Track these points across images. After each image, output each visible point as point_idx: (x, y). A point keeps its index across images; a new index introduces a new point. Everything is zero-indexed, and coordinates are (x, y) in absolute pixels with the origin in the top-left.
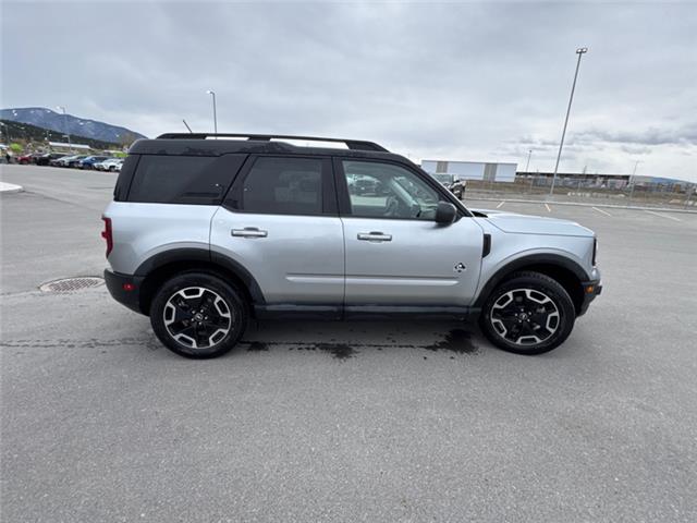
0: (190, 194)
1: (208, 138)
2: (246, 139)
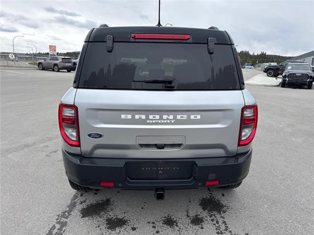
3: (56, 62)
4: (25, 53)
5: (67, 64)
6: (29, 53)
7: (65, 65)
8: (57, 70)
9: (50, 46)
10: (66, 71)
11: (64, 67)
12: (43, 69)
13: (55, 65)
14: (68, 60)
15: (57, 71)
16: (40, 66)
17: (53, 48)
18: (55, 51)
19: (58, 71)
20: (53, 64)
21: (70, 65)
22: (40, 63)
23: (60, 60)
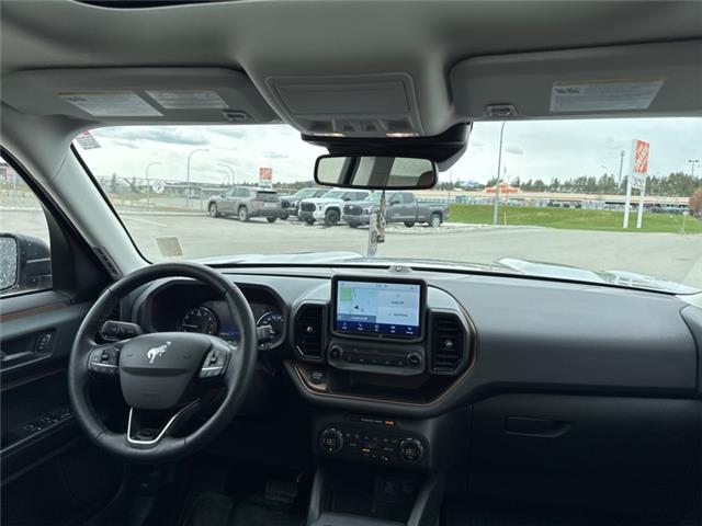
3: (244, 200)
5: (267, 206)
6: (225, 184)
7: (261, 208)
8: (243, 218)
9: (261, 169)
10: (265, 219)
11: (259, 211)
12: (218, 215)
13: (242, 206)
14: (271, 195)
15: (245, 221)
16: (213, 208)
17: (266, 173)
18: (270, 178)
19: (247, 221)
20: (237, 206)
21: (273, 206)
22: (212, 203)
23: (253, 195)
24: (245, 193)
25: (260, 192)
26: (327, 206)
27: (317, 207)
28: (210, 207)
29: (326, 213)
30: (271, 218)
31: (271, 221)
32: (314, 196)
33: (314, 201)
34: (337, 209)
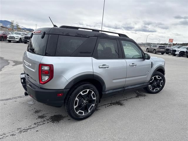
0: (81, 53)
1: (79, 29)
2: (92, 31)
3: (155, 48)
4: (157, 43)
5: (161, 50)
7: (159, 50)
8: (154, 53)
9: (170, 39)
10: (161, 53)
13: (155, 50)
14: (163, 47)
18: (172, 42)
20: (153, 49)
21: (163, 50)
22: (147, 48)
23: (158, 47)
24: (156, 46)
25: (160, 46)
26: (180, 51)
27: (177, 51)
28: (147, 49)
29: (180, 53)
30: (163, 53)
31: (162, 54)
32: (178, 48)
33: (176, 49)
34: (184, 52)
